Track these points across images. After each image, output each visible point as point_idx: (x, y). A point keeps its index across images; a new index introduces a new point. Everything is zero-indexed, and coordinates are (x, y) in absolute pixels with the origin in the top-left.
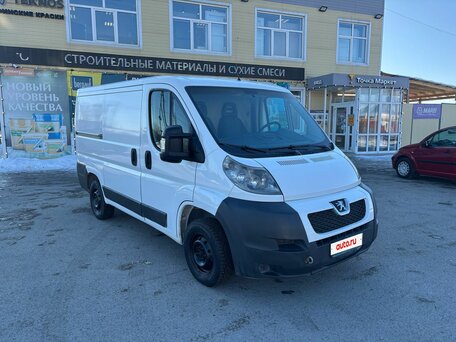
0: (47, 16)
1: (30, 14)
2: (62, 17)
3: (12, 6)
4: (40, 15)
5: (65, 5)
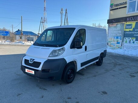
3: (114, 8)
4: (120, 8)
5: (128, 3)
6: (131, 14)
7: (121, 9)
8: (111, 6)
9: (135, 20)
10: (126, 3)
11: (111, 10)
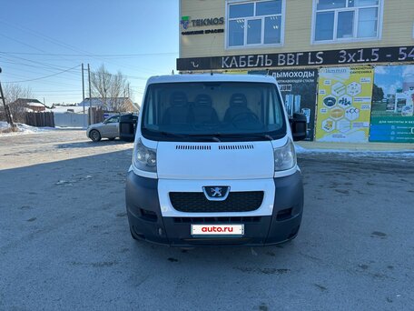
0: (212, 32)
1: (201, 32)
2: (222, 31)
3: (191, 28)
4: (208, 32)
5: (225, 21)
6: (235, 50)
7: (210, 34)
8: (184, 22)
9: (246, 67)
10: (221, 21)
11: (183, 33)
